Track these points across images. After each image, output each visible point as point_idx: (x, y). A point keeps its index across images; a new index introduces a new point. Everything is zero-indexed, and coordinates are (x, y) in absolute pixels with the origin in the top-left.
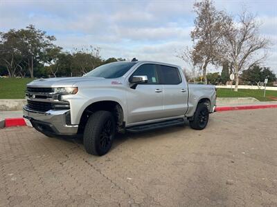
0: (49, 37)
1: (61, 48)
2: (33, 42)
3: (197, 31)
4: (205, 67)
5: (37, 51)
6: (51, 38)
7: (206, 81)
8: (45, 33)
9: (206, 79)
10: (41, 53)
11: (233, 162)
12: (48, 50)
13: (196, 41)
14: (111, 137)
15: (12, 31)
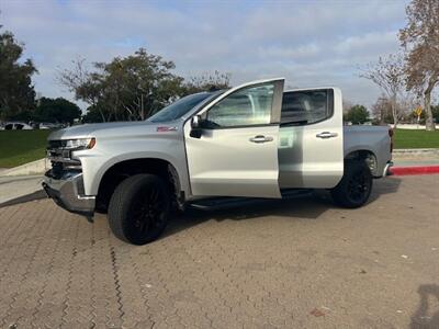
0: (165, 64)
1: (183, 79)
2: (144, 73)
3: (413, 27)
4: (428, 92)
5: (148, 86)
6: (169, 65)
7: (430, 118)
8: (160, 58)
9: (430, 113)
10: (154, 89)
11: (364, 272)
12: (164, 83)
13: (411, 46)
14: (162, 216)
15: (116, 60)
